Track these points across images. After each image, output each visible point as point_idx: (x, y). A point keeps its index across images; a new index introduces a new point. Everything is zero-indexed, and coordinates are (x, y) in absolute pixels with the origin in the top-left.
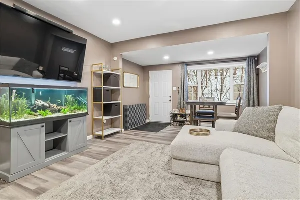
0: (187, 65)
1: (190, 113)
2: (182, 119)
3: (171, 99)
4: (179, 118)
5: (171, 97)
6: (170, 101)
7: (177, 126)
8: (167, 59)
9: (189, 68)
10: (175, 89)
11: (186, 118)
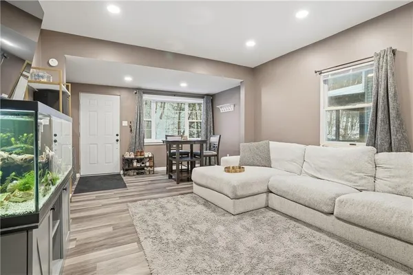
0: (144, 93)
1: (150, 156)
2: (139, 165)
3: (118, 138)
4: (135, 164)
5: (117, 135)
6: (117, 141)
7: (134, 175)
8: (128, 80)
9: (146, 97)
10: (125, 123)
11: (143, 163)
